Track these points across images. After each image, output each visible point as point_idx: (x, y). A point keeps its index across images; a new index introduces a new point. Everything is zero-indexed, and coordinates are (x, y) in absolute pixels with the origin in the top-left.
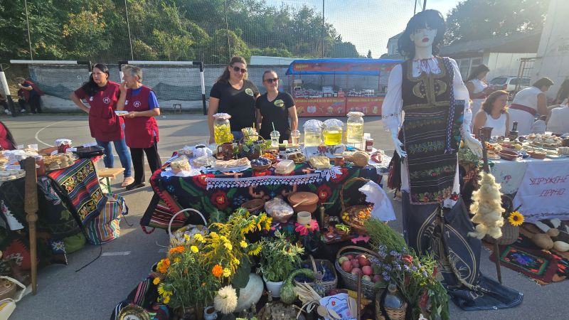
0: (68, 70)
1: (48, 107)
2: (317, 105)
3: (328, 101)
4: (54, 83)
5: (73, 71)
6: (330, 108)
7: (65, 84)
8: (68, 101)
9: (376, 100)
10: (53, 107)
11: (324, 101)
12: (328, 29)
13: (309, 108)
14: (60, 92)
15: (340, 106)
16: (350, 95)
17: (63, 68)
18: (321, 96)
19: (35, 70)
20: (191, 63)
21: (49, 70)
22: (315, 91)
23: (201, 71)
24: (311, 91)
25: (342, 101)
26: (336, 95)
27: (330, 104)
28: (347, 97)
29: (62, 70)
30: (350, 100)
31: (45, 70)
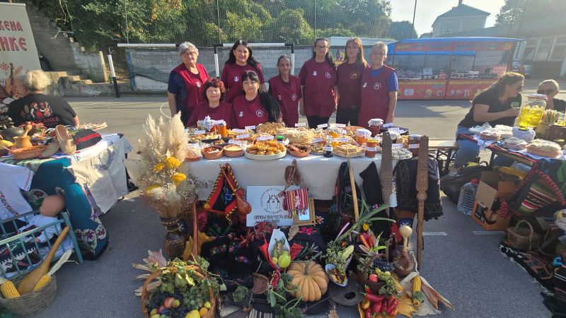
0: (160, 53)
1: (141, 88)
2: (416, 87)
3: (428, 83)
4: (147, 65)
5: (164, 54)
6: (429, 90)
7: (157, 67)
8: (158, 83)
9: (480, 82)
10: (145, 89)
11: (424, 83)
12: (384, 7)
13: (406, 90)
14: (152, 74)
15: (440, 89)
16: (451, 77)
17: (155, 50)
18: (420, 78)
19: (131, 53)
20: (283, 44)
21: (143, 53)
22: (414, 73)
23: (293, 52)
24: (410, 72)
25: (442, 83)
26: (436, 77)
27: (429, 87)
28: (448, 79)
29: (155, 53)
30: (451, 83)
31: (138, 53)
